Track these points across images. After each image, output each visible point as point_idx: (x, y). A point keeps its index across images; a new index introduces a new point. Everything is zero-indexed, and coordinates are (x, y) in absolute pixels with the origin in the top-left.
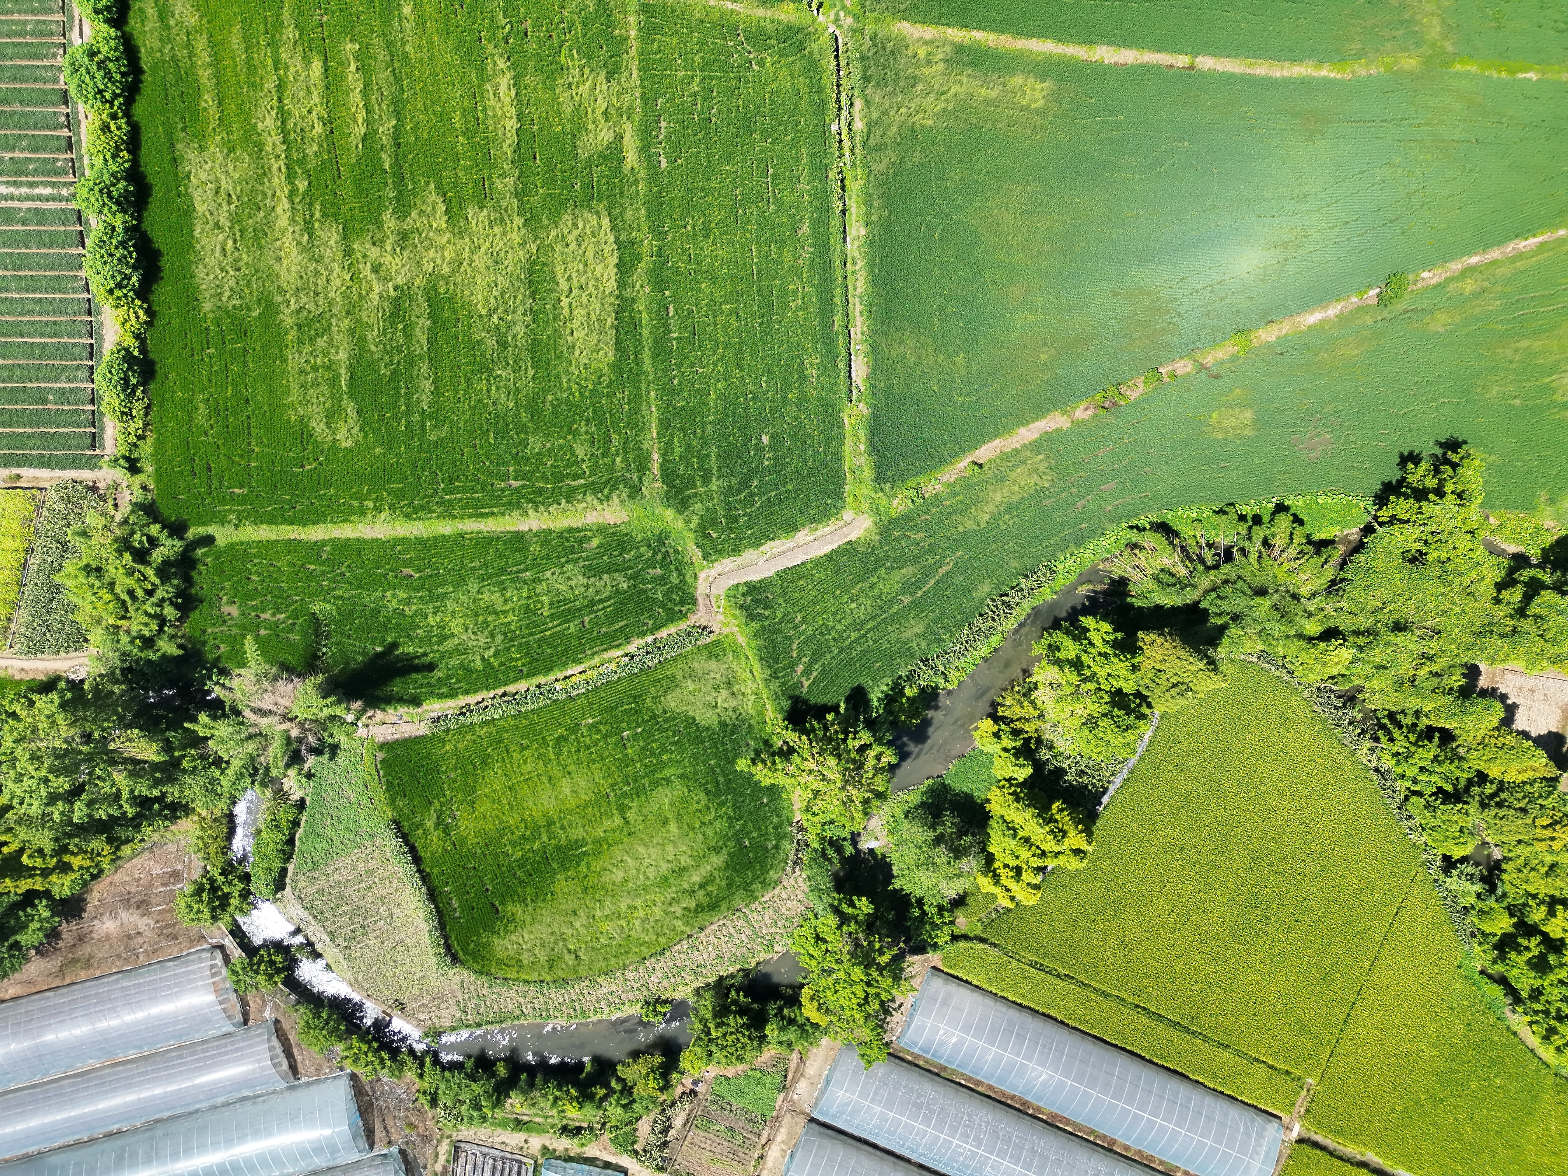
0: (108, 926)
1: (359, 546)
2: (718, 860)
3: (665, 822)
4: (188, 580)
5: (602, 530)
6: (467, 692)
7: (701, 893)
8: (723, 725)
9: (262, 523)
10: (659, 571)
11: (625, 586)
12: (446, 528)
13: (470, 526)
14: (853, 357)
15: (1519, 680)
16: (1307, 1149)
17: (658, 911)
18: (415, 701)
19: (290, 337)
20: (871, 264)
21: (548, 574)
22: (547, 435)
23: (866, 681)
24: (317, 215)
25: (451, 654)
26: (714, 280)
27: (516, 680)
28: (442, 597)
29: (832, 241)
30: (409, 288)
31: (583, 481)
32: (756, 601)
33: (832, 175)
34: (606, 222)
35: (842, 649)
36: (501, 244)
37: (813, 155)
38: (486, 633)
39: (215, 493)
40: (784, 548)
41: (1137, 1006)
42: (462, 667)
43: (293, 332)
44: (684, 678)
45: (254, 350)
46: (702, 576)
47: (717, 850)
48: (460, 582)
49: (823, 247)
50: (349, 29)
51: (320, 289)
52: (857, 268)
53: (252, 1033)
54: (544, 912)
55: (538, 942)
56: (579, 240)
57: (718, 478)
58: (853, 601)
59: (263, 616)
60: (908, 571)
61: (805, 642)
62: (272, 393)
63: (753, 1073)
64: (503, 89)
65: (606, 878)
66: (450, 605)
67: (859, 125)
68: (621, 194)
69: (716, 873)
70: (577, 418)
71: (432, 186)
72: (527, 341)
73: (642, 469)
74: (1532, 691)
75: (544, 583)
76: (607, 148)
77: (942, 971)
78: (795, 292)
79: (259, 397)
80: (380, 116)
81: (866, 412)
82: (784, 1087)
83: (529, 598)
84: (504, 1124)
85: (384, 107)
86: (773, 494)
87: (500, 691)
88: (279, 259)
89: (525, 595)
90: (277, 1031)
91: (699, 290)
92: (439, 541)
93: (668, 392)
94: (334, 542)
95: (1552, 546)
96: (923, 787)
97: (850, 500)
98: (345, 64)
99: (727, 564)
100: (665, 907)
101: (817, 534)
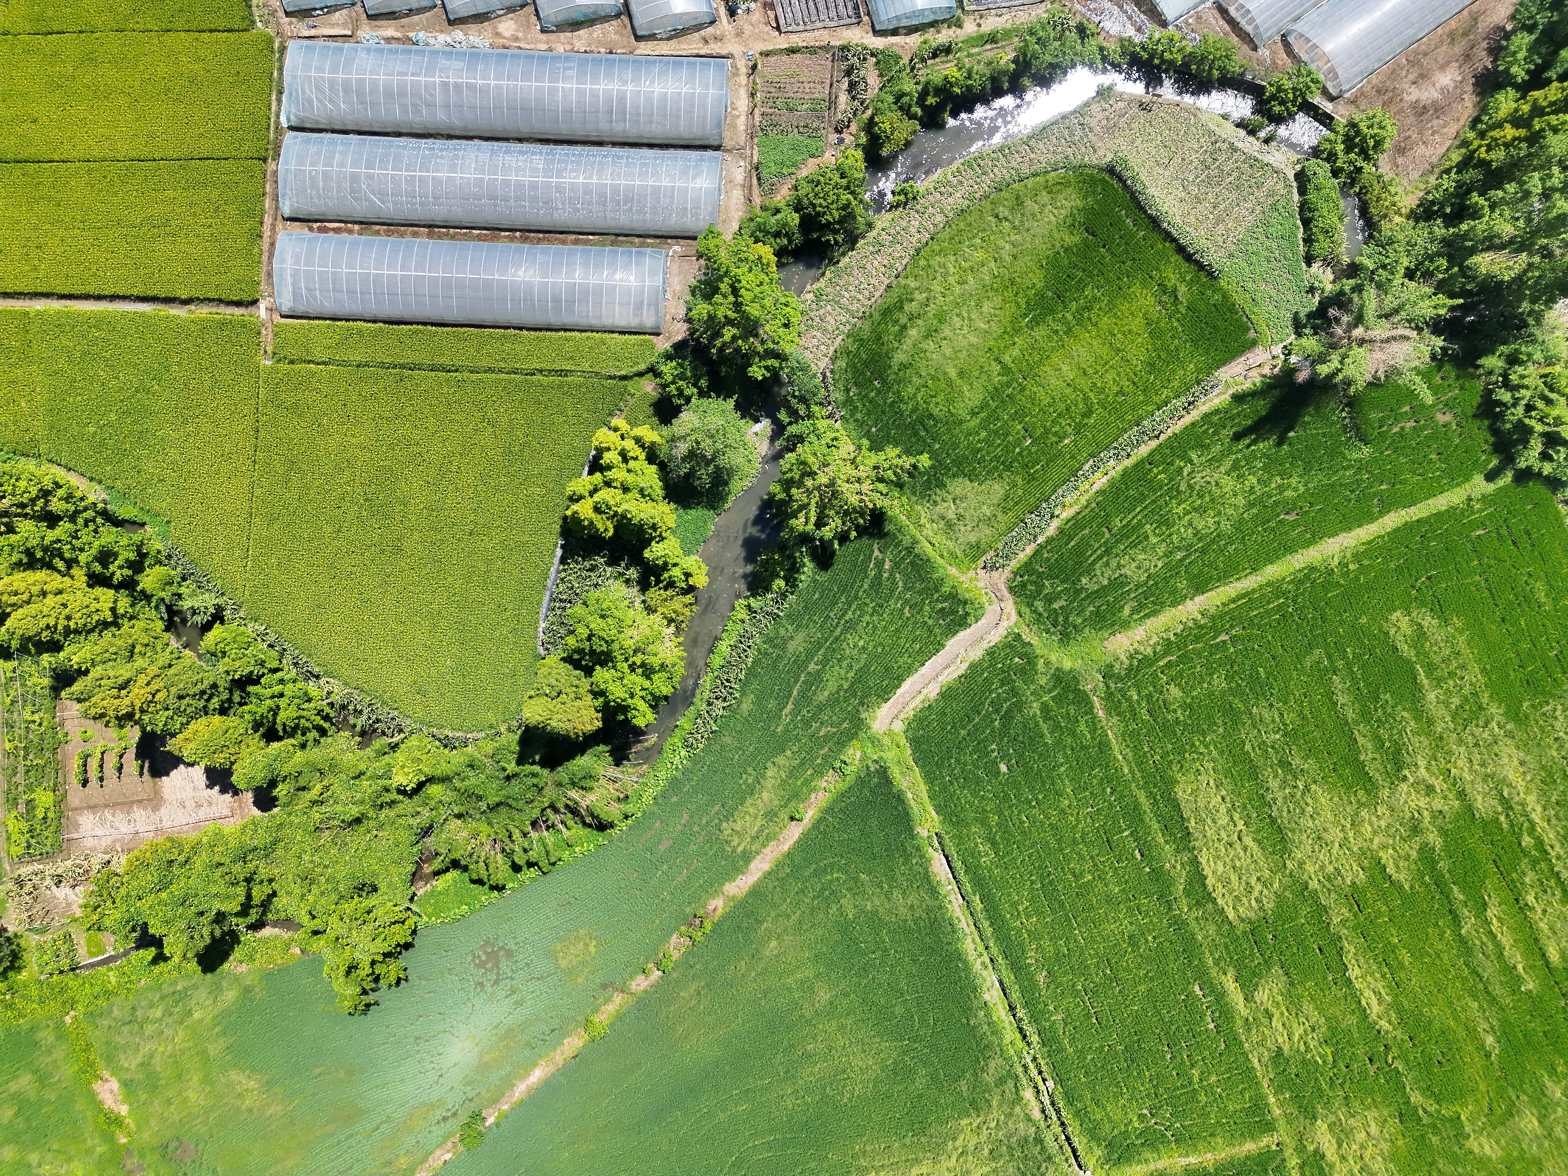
0: (1447, 79)
1: (1348, 523)
2: (899, 357)
3: (961, 374)
4: (1495, 431)
5: (1125, 625)
6: (1193, 424)
7: (903, 320)
8: (942, 485)
9: (1448, 511)
10: (1056, 606)
11: (1084, 581)
12: (1273, 571)
13: (1250, 582)
14: (951, 876)
15: (214, 811)
16: (246, 297)
17: (937, 288)
18: (1238, 398)
19: (1486, 695)
20: (967, 968)
21: (1160, 564)
22: (1211, 694)
23: (823, 577)
24: (1502, 818)
25: (1223, 455)
26: (1108, 899)
27: (1151, 454)
28: (1251, 505)
29: (1013, 978)
30: (1393, 783)
31: (1161, 663)
32: (954, 612)
33: (1035, 1039)
34: (1231, 914)
35: (856, 598)
36: (1321, 856)
37: (1062, 1050)
38: (1197, 487)
39: (1501, 523)
40: (947, 672)
41: (456, 371)
42: (1208, 447)
43: (1485, 699)
44: (995, 515)
45: (1514, 670)
46: (1014, 617)
47: (903, 367)
48: (1239, 525)
49: (1017, 967)
50: (1535, 1003)
51: (1476, 750)
52: (979, 961)
53: (1274, 29)
54: (1044, 246)
55: (1039, 217)
56: (1249, 889)
57: (1034, 716)
58: (863, 647)
59: (1412, 424)
60: (823, 696)
61: (892, 591)
62: (1483, 635)
63: (790, 171)
64: (1374, 1001)
65: (998, 300)
66: (1241, 501)
67: (1028, 1094)
68: (1226, 947)
69: (896, 345)
70: (1189, 722)
71: (1407, 887)
72: (1263, 775)
73: (1109, 696)
74: (199, 806)
75: (1161, 554)
76: (1257, 984)
77: (650, 334)
78: (1028, 917)
79: (1494, 628)
80: (1478, 932)
81: (918, 829)
82: (757, 169)
83: (1170, 535)
84: (1008, 34)
85: (1477, 942)
86: (977, 720)
87: (1163, 437)
88: (1522, 763)
89: (1175, 537)
90: (1252, 40)
91: (1119, 884)
92: (1272, 557)
93: (1113, 779)
94: (1372, 519)
95: (232, 949)
96: (731, 498)
97: (903, 742)
98: (1527, 968)
99: (995, 637)
100: (932, 294)
101: (921, 697)
